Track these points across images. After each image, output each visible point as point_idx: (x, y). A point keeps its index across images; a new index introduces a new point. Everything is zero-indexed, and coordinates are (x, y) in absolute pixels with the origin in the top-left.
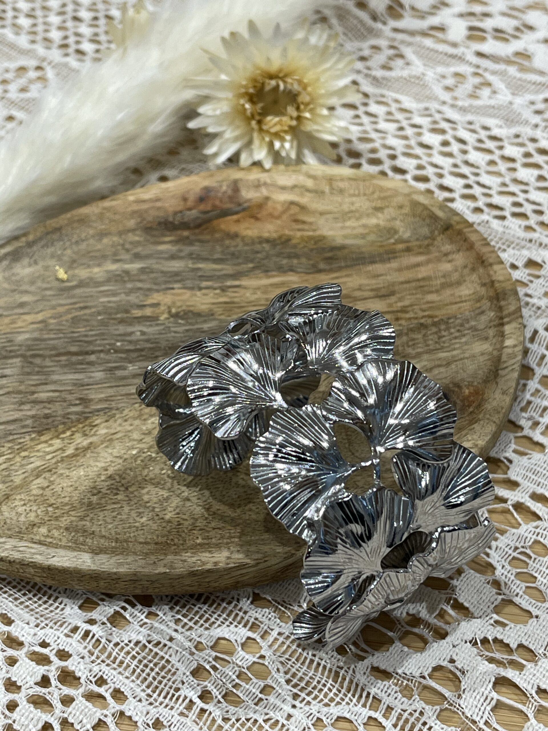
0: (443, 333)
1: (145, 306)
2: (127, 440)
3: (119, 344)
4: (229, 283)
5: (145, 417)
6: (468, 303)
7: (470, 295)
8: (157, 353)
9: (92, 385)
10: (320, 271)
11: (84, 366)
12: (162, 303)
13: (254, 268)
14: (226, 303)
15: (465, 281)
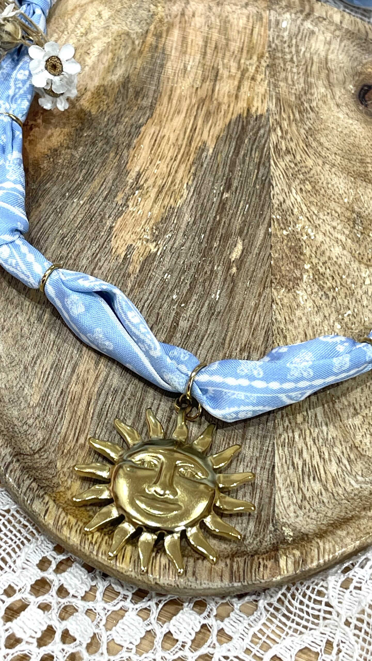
0: (288, 57)
1: (125, 258)
2: (321, 328)
3: (175, 297)
4: (131, 181)
5: (294, 304)
6: (257, 27)
7: (248, 21)
8: (207, 269)
9: (226, 335)
10: (152, 107)
11: (194, 335)
12: (129, 243)
13: (117, 154)
14: (160, 192)
15: (227, 17)
